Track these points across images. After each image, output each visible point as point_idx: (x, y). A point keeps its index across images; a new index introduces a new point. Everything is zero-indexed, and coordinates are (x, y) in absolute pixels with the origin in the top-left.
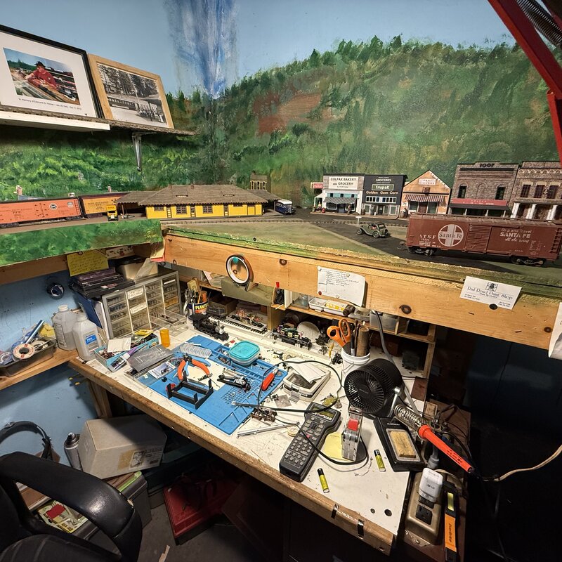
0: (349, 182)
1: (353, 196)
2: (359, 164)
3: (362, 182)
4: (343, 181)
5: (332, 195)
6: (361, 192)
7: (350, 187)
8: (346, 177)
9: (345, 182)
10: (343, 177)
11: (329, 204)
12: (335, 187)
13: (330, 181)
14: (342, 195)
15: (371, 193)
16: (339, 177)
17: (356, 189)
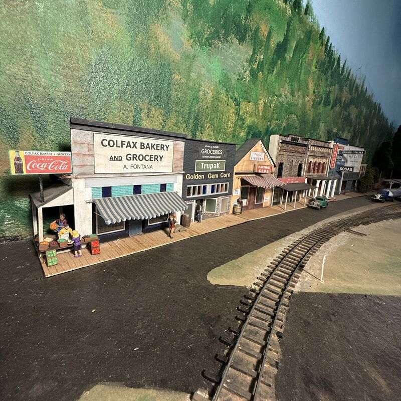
0: (154, 152)
1: (163, 187)
2: (149, 111)
3: (180, 155)
4: (138, 151)
5: (107, 191)
6: (180, 178)
7: (157, 167)
8: (146, 141)
9: (144, 152)
10: (138, 140)
11: (98, 221)
12: (118, 167)
13: (99, 149)
14: (137, 189)
15: (194, 177)
16: (127, 139)
17: (170, 170)
